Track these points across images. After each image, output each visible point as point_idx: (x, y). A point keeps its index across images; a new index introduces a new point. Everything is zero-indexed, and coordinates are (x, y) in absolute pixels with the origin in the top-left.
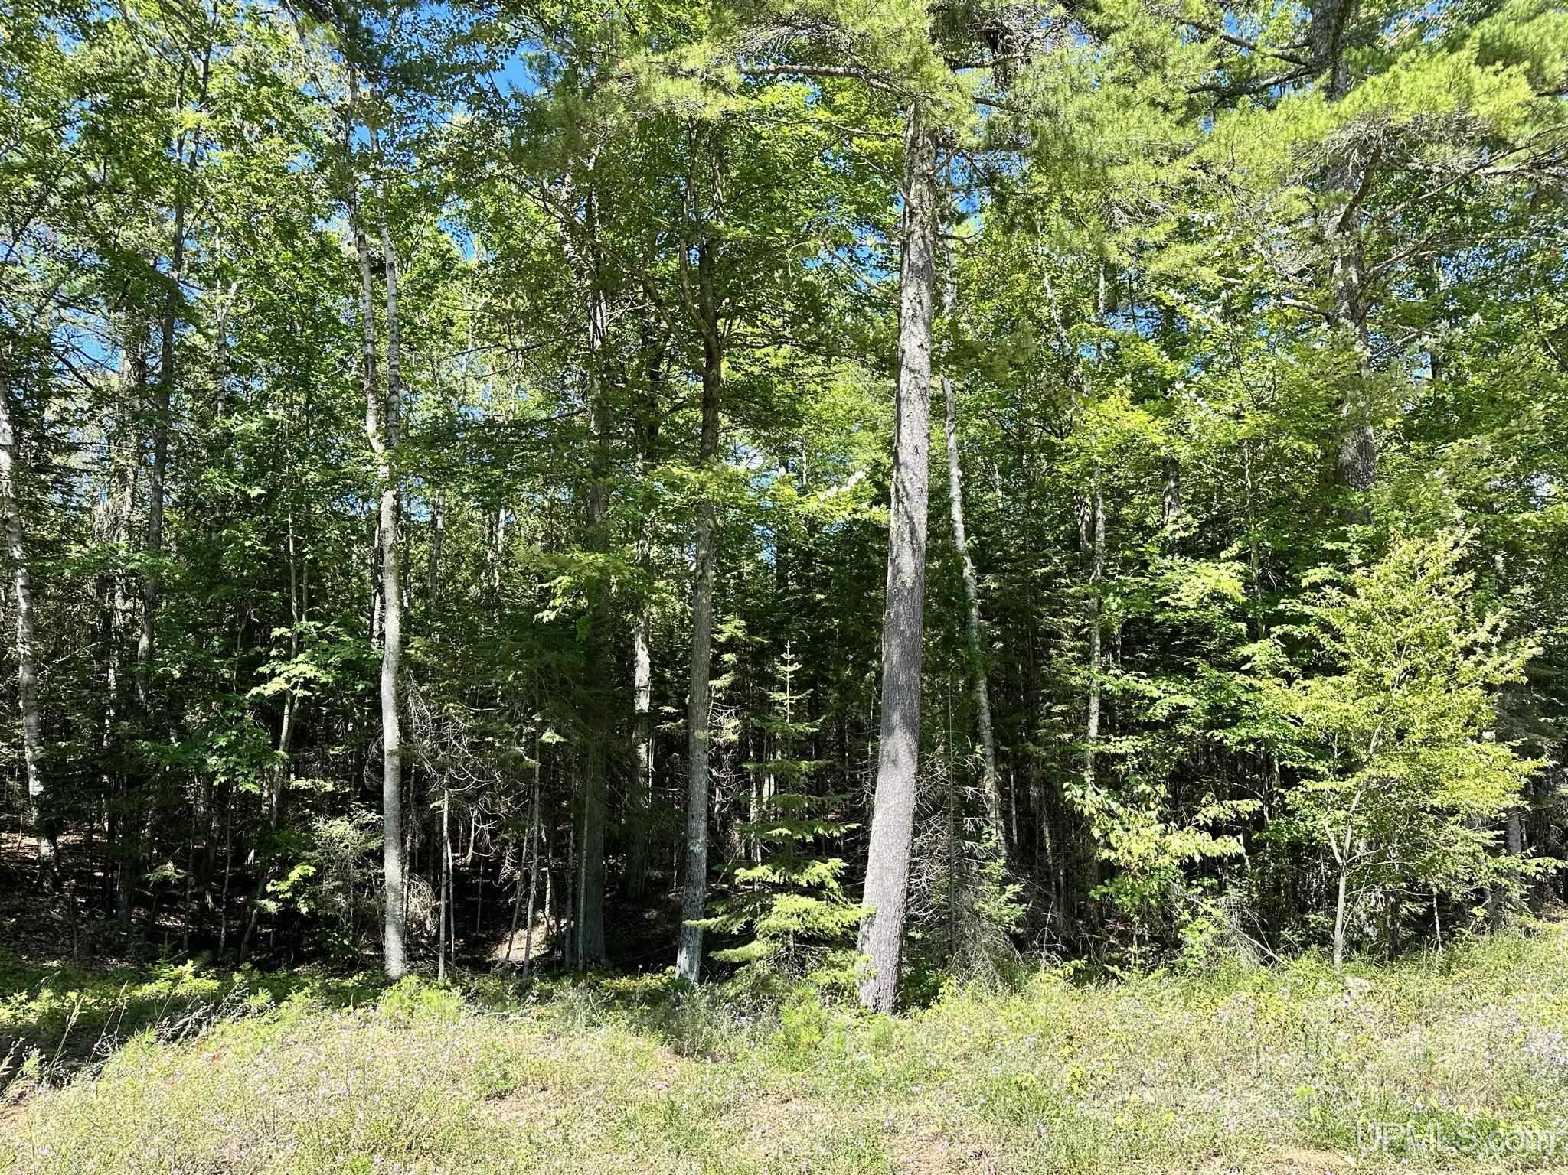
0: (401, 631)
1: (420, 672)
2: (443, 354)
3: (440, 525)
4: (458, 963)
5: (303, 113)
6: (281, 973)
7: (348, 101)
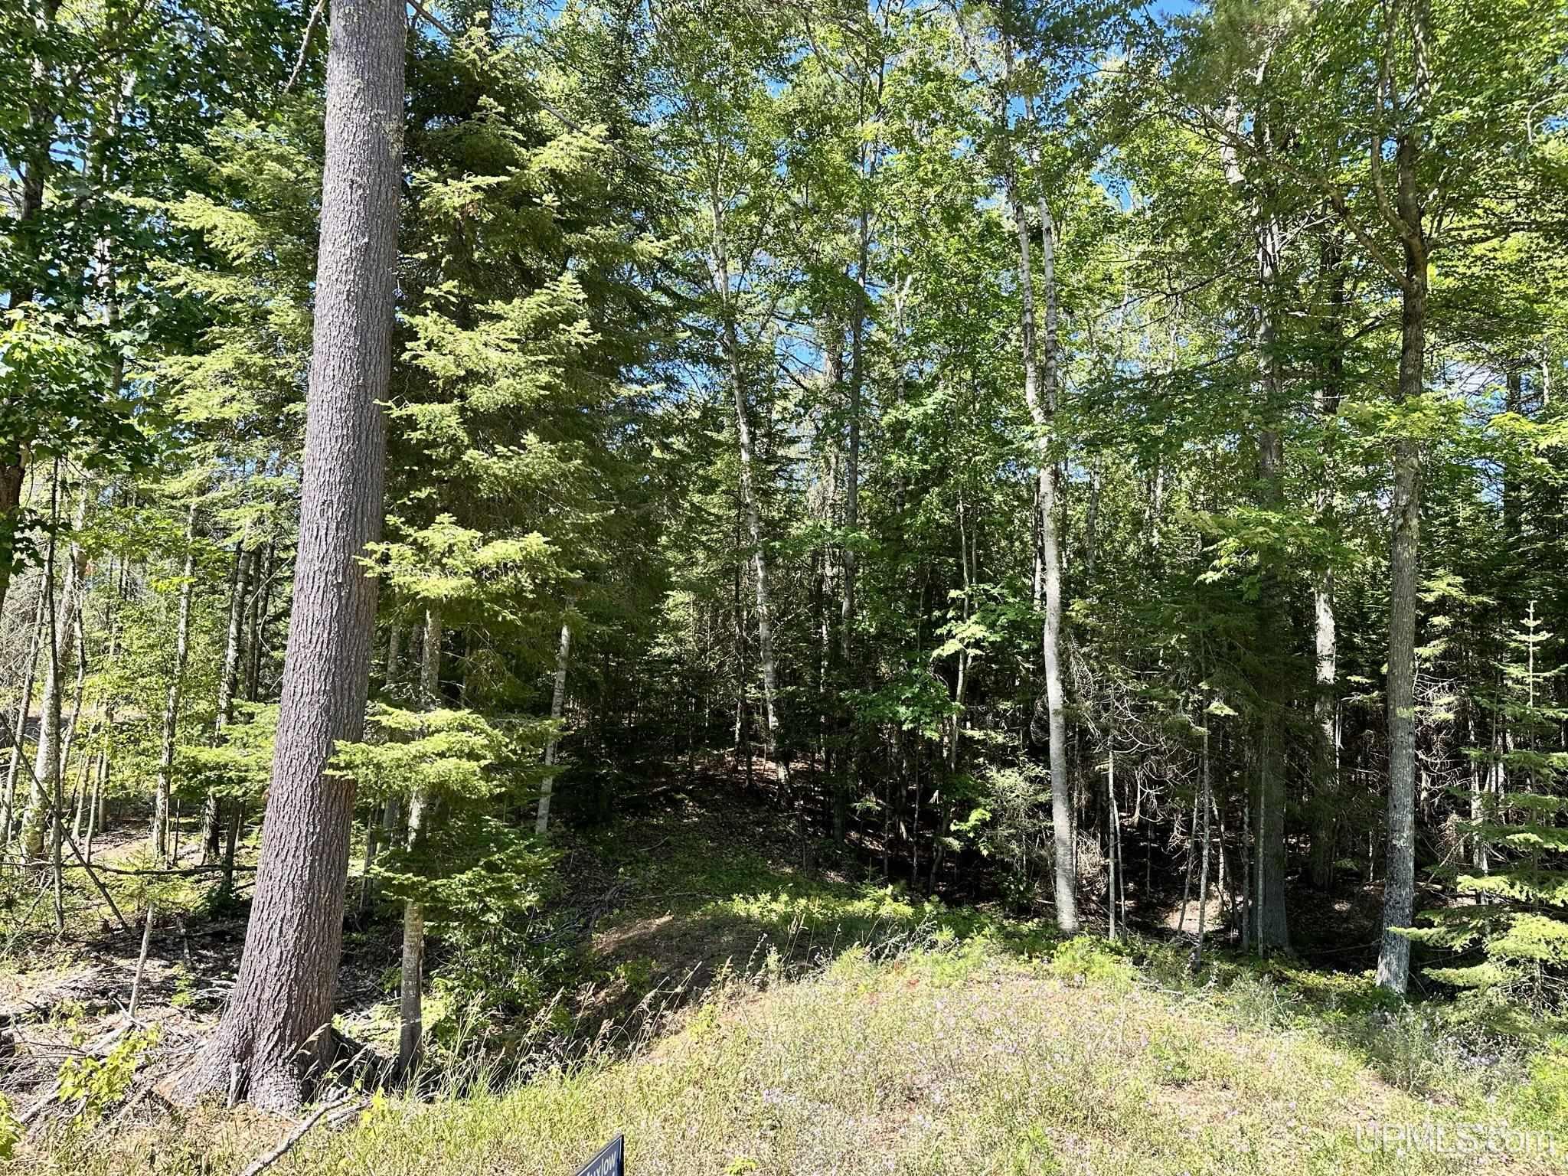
0: (1061, 592)
1: (1081, 634)
2: (1099, 311)
3: (1097, 486)
4: (1130, 925)
5: (962, 100)
6: (966, 911)
7: (1004, 76)
